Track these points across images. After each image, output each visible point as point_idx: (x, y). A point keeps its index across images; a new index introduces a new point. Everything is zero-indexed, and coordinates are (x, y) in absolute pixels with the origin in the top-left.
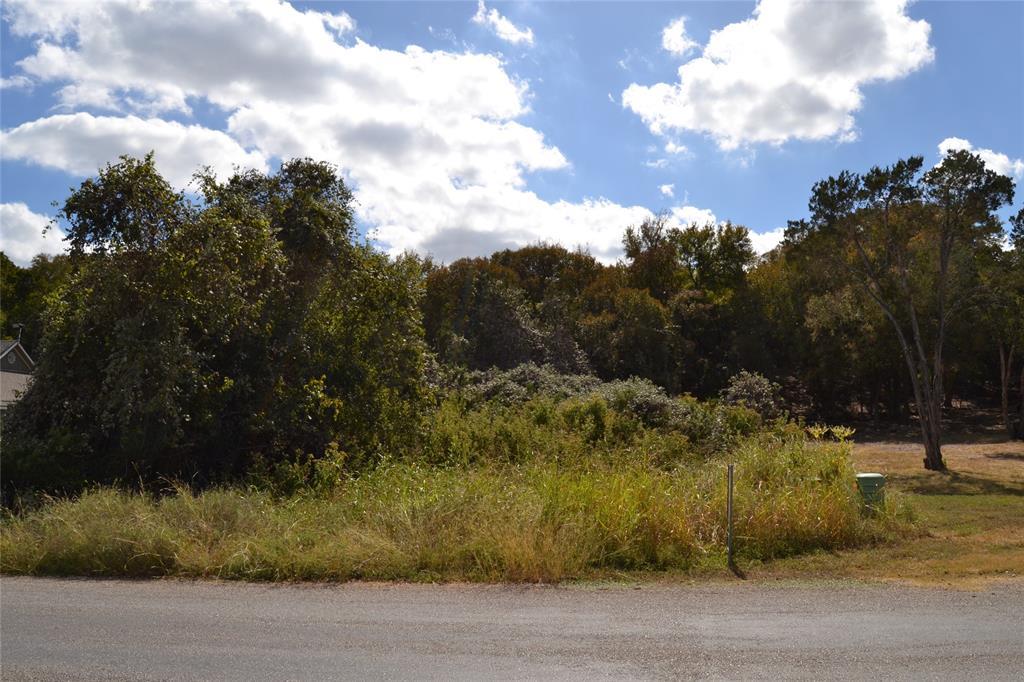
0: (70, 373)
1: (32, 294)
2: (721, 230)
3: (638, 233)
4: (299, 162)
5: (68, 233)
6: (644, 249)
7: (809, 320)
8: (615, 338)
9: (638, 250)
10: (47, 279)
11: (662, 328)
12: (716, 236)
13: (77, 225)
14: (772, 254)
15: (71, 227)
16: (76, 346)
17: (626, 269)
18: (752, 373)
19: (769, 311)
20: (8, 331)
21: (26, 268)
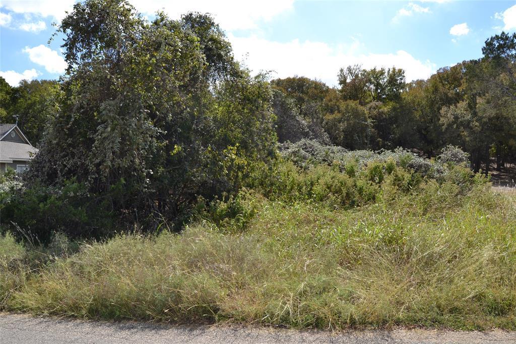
0: (70, 141)
1: (19, 101)
2: (389, 70)
3: (346, 71)
4: (191, 14)
5: (64, 43)
6: (348, 81)
7: (442, 119)
8: (342, 126)
9: (345, 80)
10: (28, 92)
11: (366, 121)
12: (386, 74)
13: (71, 36)
14: (420, 83)
15: (66, 38)
16: (73, 119)
17: (339, 91)
18: (455, 147)
19: (417, 115)
20: (8, 120)
21: (16, 87)
